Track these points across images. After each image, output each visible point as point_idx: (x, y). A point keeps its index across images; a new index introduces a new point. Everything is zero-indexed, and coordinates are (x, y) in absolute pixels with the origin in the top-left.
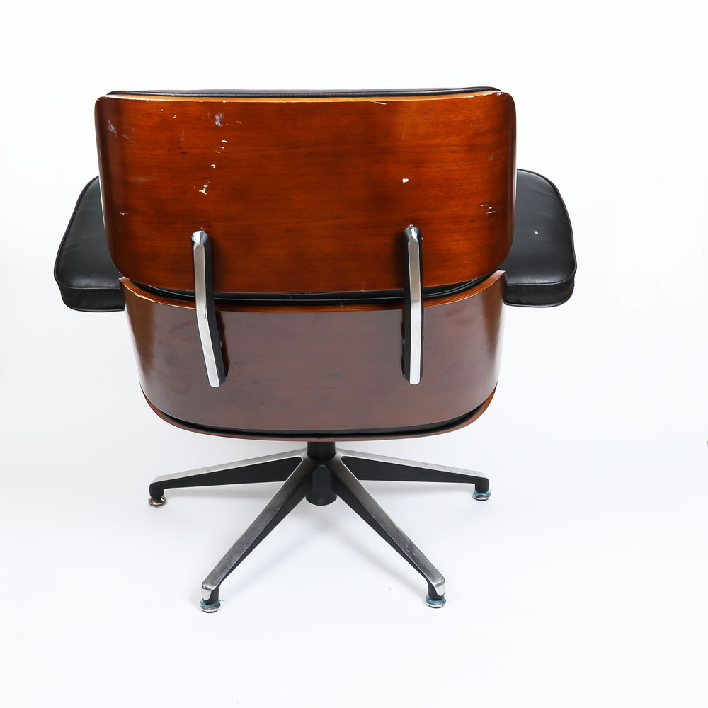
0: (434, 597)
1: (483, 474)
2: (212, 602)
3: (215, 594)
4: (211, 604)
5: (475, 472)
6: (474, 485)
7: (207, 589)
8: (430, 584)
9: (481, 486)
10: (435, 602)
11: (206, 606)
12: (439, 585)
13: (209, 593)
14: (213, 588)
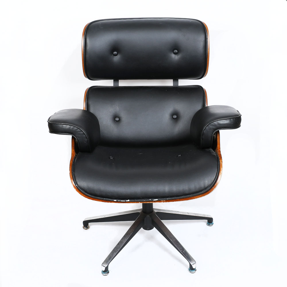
0: (191, 269)
1: (210, 216)
2: (106, 271)
3: (107, 269)
4: (105, 272)
5: (208, 215)
6: (207, 220)
7: (103, 266)
8: (190, 264)
9: (210, 221)
10: (192, 271)
11: (103, 273)
12: (193, 264)
13: (105, 268)
14: (106, 266)
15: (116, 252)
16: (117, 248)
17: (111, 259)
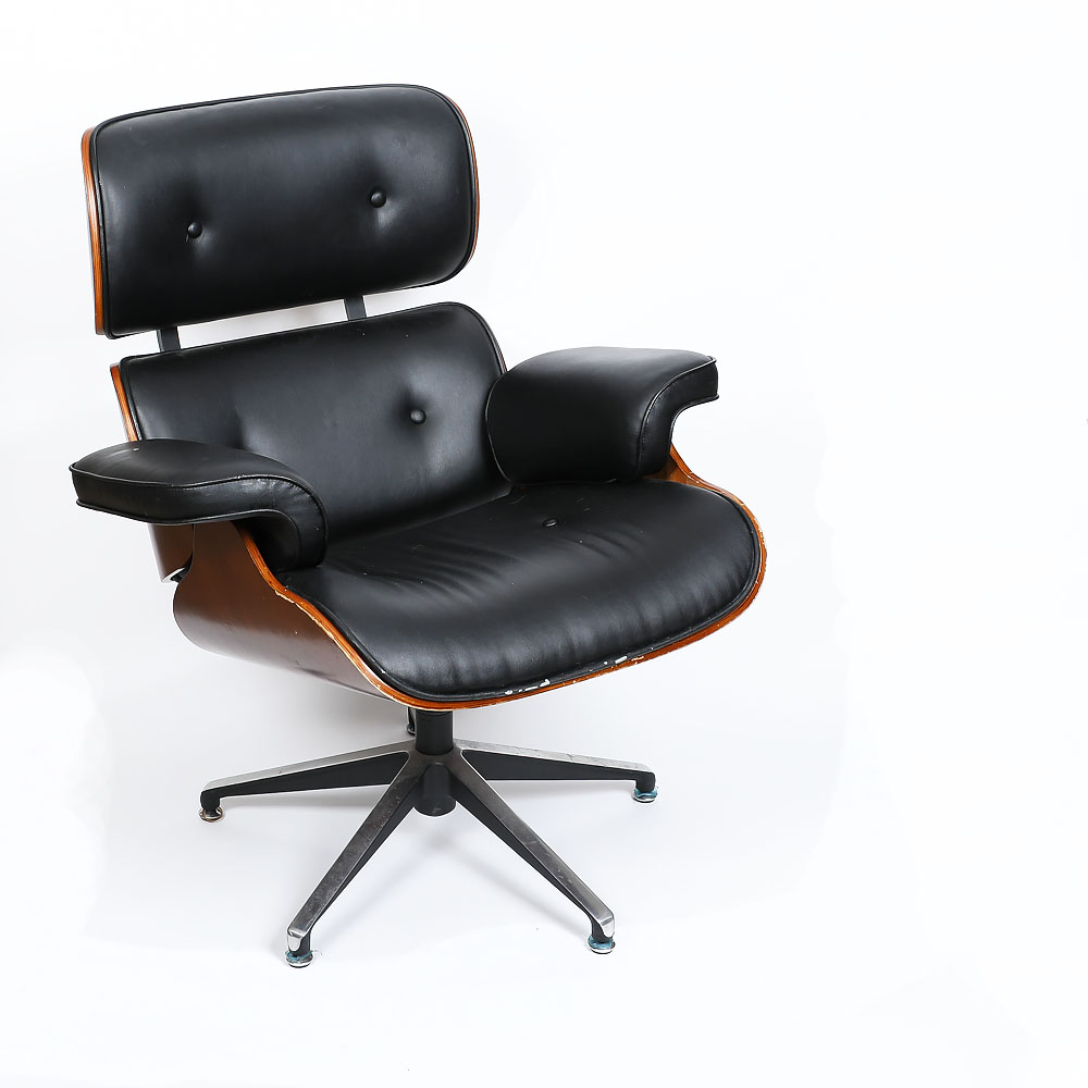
0: (599, 939)
2: (302, 954)
3: (305, 942)
4: (300, 956)
6: (634, 782)
7: (294, 935)
8: (594, 922)
9: (644, 784)
10: (601, 946)
11: (293, 959)
12: (606, 922)
13: (298, 941)
14: (303, 934)
15: (334, 885)
16: (339, 873)
17: (321, 910)
